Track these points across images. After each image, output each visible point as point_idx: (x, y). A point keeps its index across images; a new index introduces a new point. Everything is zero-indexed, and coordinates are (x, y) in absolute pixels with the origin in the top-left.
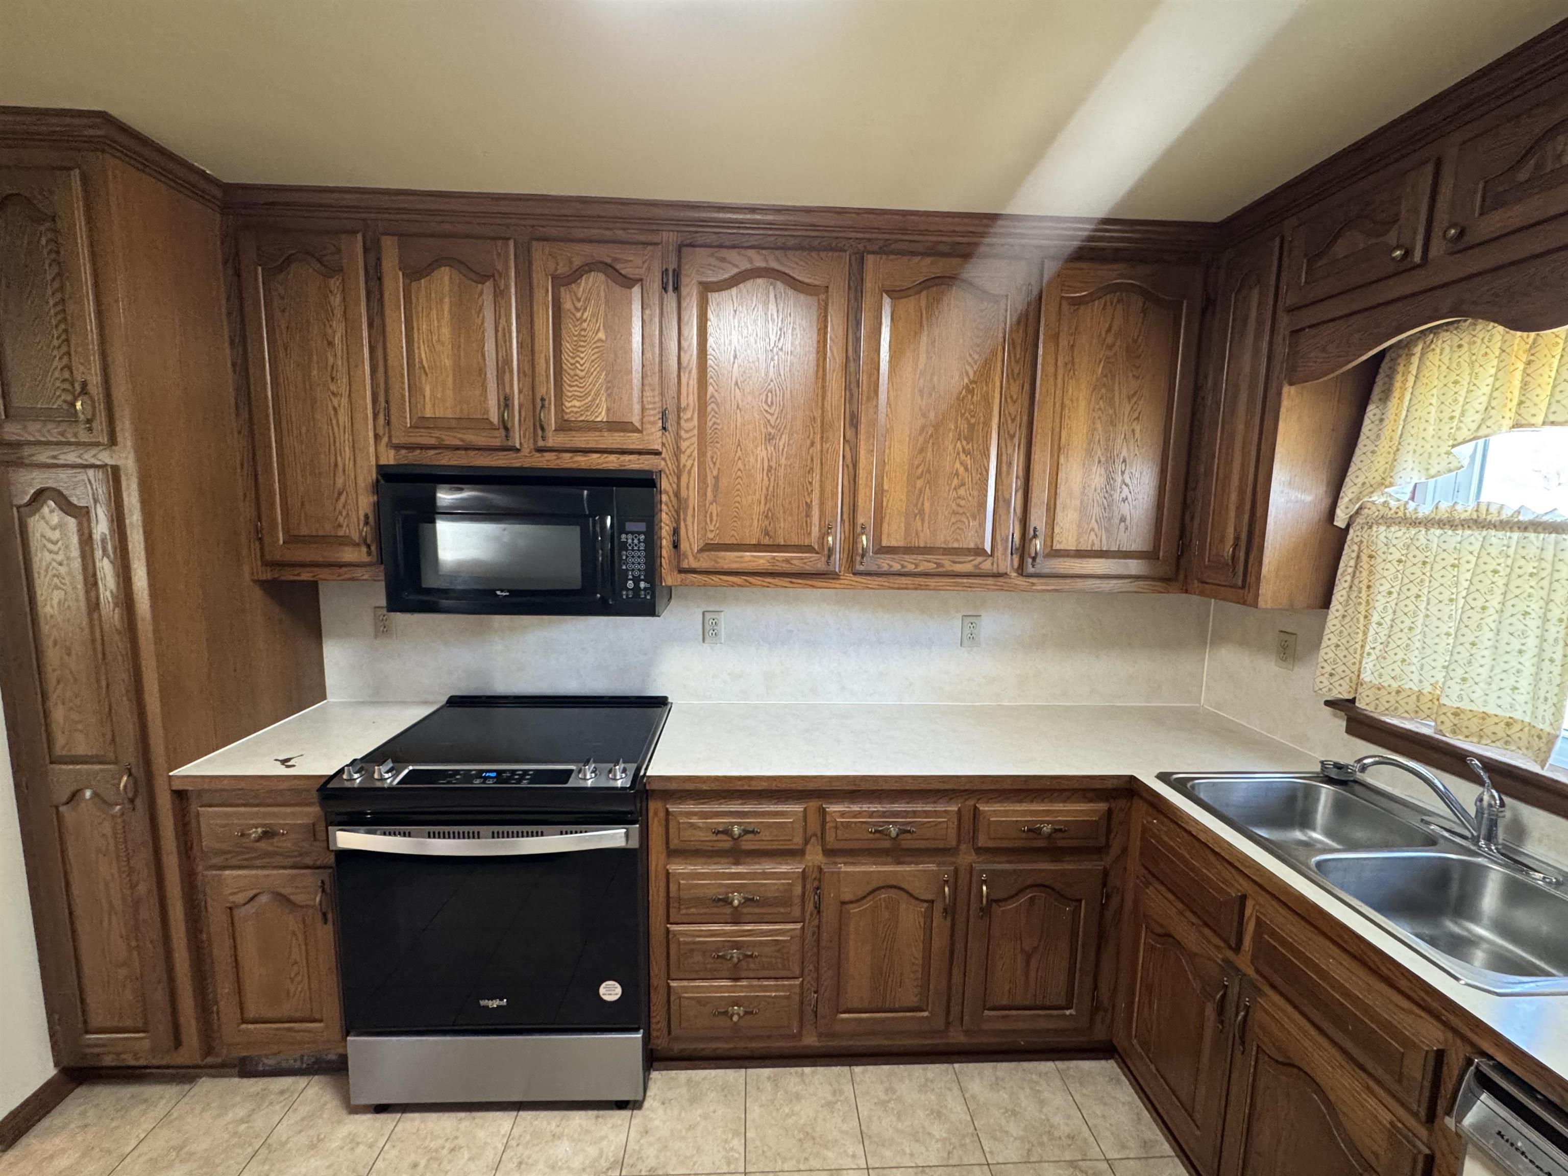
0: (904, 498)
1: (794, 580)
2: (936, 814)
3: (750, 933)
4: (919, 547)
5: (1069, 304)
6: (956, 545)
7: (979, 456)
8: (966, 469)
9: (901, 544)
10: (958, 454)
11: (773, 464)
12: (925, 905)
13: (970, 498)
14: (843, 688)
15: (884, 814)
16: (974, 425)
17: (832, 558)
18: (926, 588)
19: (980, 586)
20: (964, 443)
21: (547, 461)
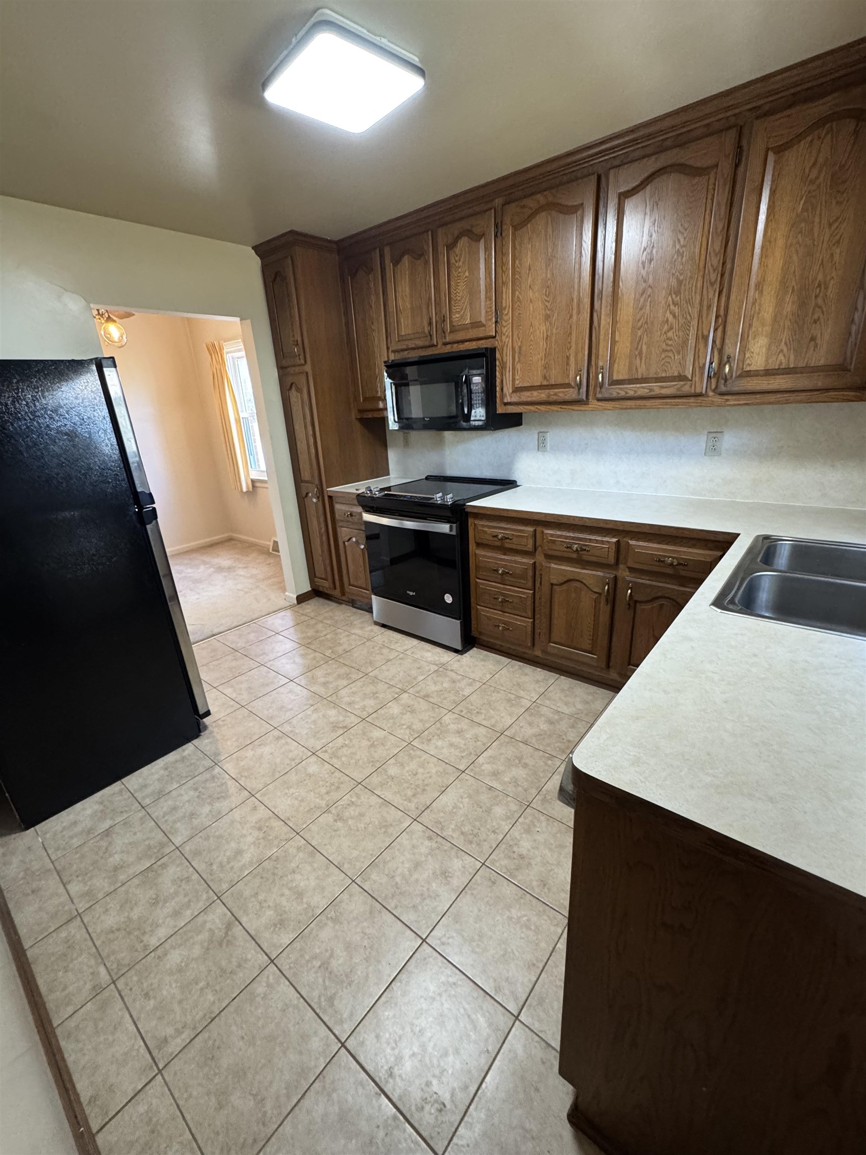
0: (628, 345)
1: (563, 407)
2: (602, 542)
3: (509, 590)
4: (637, 379)
5: (774, 153)
6: (664, 375)
7: (685, 305)
8: (674, 316)
9: (626, 377)
10: (669, 306)
11: (549, 334)
12: (597, 595)
13: (676, 338)
14: (618, 482)
15: (573, 538)
16: (682, 281)
17: (581, 390)
18: (645, 407)
19: (683, 404)
20: (674, 296)
21: (448, 349)
